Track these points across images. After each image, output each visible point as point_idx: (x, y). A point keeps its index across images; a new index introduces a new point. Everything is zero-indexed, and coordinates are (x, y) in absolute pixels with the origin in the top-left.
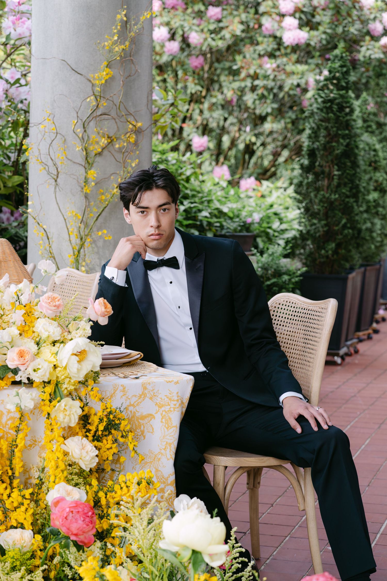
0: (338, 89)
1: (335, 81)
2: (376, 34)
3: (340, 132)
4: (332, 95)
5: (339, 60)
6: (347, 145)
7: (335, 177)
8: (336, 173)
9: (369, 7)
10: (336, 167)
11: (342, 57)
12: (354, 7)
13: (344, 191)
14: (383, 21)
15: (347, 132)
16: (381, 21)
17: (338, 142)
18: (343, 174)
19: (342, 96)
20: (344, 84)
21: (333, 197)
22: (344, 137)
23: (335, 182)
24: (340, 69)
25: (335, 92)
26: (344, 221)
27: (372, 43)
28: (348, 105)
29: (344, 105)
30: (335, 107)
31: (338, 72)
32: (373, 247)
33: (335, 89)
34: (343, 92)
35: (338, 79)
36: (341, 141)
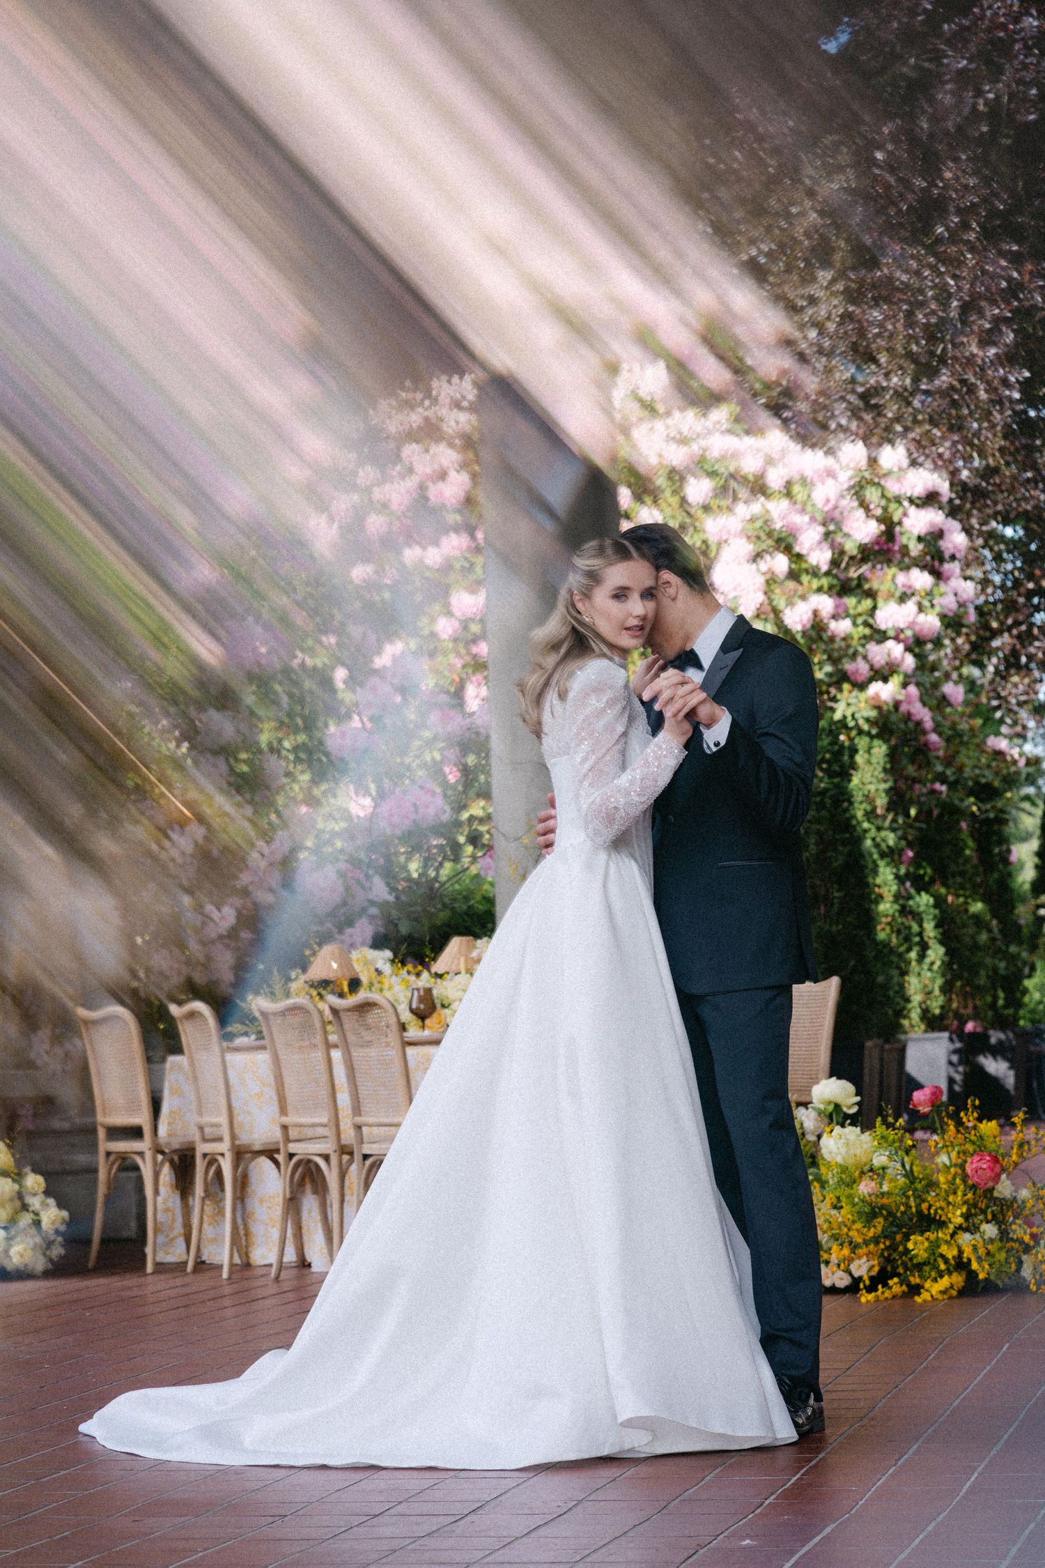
0: (830, 777)
1: (824, 766)
2: (860, 679)
3: (837, 837)
4: (822, 785)
5: (828, 736)
6: (850, 855)
7: (835, 901)
8: (836, 894)
9: (843, 635)
10: (836, 886)
11: (831, 731)
12: (821, 638)
13: (848, 919)
14: (870, 657)
15: (847, 835)
16: (865, 657)
17: (835, 850)
18: (845, 896)
19: (837, 786)
20: (837, 768)
21: (834, 928)
22: (844, 843)
23: (836, 908)
24: (829, 747)
25: (826, 780)
26: (852, 963)
27: (855, 693)
28: (846, 797)
29: (841, 798)
30: (828, 801)
31: (828, 751)
32: (890, 1012)
33: (826, 777)
34: (836, 780)
35: (828, 762)
36: (840, 848)
